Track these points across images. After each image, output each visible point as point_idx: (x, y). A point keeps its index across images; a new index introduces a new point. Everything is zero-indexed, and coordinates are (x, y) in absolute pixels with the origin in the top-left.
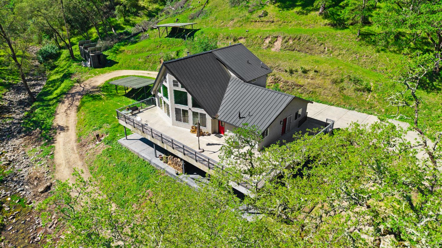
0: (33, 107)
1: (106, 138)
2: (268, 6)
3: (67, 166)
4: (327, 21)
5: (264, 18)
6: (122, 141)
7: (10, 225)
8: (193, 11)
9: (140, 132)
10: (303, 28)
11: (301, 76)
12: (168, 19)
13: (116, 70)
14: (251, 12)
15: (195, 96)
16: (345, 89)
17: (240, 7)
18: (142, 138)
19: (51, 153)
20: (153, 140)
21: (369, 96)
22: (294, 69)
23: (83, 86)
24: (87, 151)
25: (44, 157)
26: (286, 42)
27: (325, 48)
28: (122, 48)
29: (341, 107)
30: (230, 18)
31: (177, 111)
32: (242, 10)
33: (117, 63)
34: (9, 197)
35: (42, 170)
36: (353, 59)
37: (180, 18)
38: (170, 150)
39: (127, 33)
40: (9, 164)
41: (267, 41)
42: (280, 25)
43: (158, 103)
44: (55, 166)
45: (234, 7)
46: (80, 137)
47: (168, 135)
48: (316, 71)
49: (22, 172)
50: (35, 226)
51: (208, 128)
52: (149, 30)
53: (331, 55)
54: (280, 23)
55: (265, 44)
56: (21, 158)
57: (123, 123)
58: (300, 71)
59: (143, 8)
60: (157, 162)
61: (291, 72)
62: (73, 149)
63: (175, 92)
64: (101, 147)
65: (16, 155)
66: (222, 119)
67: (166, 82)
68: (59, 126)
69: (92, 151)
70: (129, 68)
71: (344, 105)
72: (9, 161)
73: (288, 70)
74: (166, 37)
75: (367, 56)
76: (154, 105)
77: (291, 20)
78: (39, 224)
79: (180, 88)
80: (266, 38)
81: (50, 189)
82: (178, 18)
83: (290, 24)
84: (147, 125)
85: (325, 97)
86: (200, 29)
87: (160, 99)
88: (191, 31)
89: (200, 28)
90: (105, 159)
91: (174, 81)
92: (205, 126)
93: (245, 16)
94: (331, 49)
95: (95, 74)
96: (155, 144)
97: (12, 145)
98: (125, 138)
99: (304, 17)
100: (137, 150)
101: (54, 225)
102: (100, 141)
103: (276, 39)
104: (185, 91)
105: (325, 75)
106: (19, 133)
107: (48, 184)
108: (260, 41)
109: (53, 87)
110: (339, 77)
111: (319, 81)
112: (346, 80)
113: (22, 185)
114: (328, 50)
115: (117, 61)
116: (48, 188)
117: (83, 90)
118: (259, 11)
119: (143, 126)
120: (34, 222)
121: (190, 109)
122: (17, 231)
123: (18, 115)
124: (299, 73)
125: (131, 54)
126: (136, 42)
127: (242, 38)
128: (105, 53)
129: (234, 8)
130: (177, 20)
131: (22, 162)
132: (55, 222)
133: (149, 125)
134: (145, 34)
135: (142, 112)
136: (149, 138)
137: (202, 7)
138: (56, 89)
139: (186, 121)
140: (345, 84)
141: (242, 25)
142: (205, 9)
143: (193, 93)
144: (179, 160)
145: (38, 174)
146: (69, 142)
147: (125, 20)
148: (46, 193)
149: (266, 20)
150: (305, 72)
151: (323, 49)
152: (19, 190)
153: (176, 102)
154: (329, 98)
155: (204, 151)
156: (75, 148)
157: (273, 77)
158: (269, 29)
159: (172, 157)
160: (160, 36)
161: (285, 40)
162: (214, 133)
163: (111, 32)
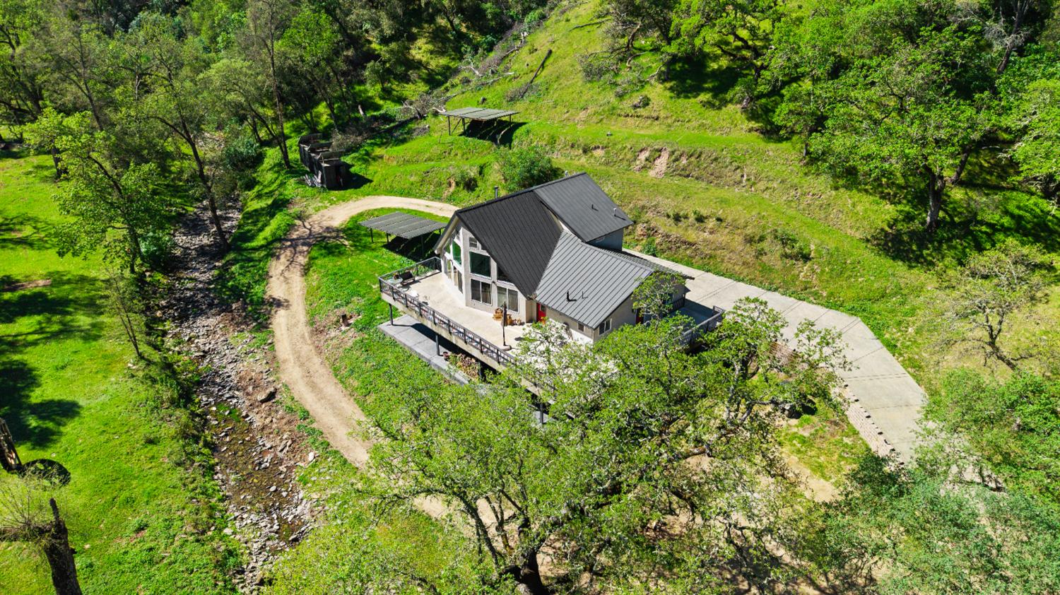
0: (228, 261)
1: (357, 321)
2: (651, 85)
3: (298, 363)
4: (753, 124)
5: (642, 109)
6: (385, 327)
7: (223, 444)
8: (514, 83)
9: (415, 315)
10: (709, 134)
11: (693, 225)
12: (467, 94)
13: (368, 195)
14: (620, 96)
15: (501, 263)
16: (766, 254)
17: (601, 83)
18: (417, 324)
19: (269, 341)
20: (435, 328)
21: (805, 268)
22: (681, 213)
23: (309, 227)
24: (326, 341)
25: (258, 347)
26: (677, 160)
27: (742, 176)
28: (378, 151)
29: (755, 285)
30: (581, 106)
31: (474, 284)
32: (604, 89)
33: (371, 181)
34: (213, 406)
35: (258, 368)
36: (790, 199)
37: (488, 96)
38: (461, 344)
39: (387, 118)
40: (203, 357)
41: (643, 156)
42: (670, 126)
43: (445, 269)
44: (278, 362)
45: (590, 81)
46: (313, 316)
47: (458, 322)
48: (719, 220)
49: (226, 370)
50: (259, 448)
51: (521, 314)
52: (429, 115)
53: (753, 189)
54: (669, 121)
55: (638, 162)
56: (220, 347)
57: (387, 298)
58: (692, 218)
59: (418, 65)
60: (440, 362)
61: (677, 218)
62: (303, 337)
63: (472, 254)
64: (351, 335)
65: (213, 342)
66: (542, 301)
67: (458, 238)
68: (274, 299)
69: (335, 341)
70: (391, 192)
71: (761, 283)
72: (204, 351)
73: (671, 214)
74: (461, 135)
75: (813, 195)
76: (437, 271)
77: (690, 117)
78: (264, 445)
79: (479, 250)
80: (641, 151)
81: (274, 398)
82: (486, 97)
83: (687, 125)
84: (426, 303)
85: (730, 266)
86: (524, 124)
87: (448, 263)
88: (507, 126)
89: (525, 121)
90: (359, 354)
91: (471, 239)
92: (517, 310)
93: (609, 103)
94: (753, 178)
95: (332, 202)
96: (438, 334)
97: (204, 327)
98: (389, 322)
99: (713, 113)
100: (409, 343)
101: (287, 448)
102: (348, 325)
103: (657, 154)
104: (487, 255)
105: (735, 227)
106: (211, 306)
107: (272, 389)
108: (629, 156)
109: (255, 225)
110: (759, 232)
111: (722, 237)
112: (769, 238)
113: (230, 390)
114: (748, 180)
115: (370, 178)
116: (271, 396)
117: (310, 234)
118: (635, 94)
119: (420, 305)
120: (257, 443)
121: (494, 282)
122: (235, 454)
123: (202, 275)
124: (690, 220)
125: (395, 163)
126: (404, 141)
127: (599, 147)
128: (347, 160)
129: (589, 85)
130: (484, 100)
131: (225, 355)
132: (288, 444)
133: (430, 305)
134: (423, 124)
135: (418, 281)
136: (429, 324)
137: (532, 75)
138: (261, 230)
139: (487, 300)
140: (765, 245)
141: (601, 120)
142: (537, 81)
143: (499, 260)
144: (474, 361)
145: (253, 374)
146: (295, 325)
147: (384, 89)
148: (270, 403)
149: (646, 115)
150: (700, 219)
151: (738, 178)
152: (228, 395)
153: (473, 271)
154: (737, 268)
155: (511, 348)
156: (306, 334)
157: (645, 225)
158: (647, 132)
159: (464, 356)
160: (451, 130)
161: (673, 158)
162: (530, 321)
163: (356, 115)
